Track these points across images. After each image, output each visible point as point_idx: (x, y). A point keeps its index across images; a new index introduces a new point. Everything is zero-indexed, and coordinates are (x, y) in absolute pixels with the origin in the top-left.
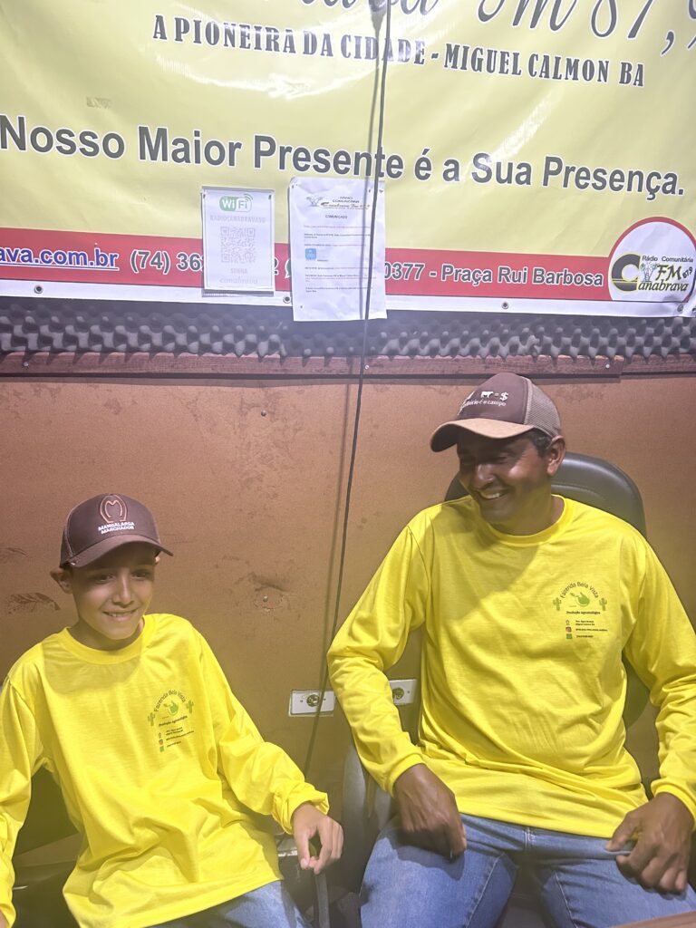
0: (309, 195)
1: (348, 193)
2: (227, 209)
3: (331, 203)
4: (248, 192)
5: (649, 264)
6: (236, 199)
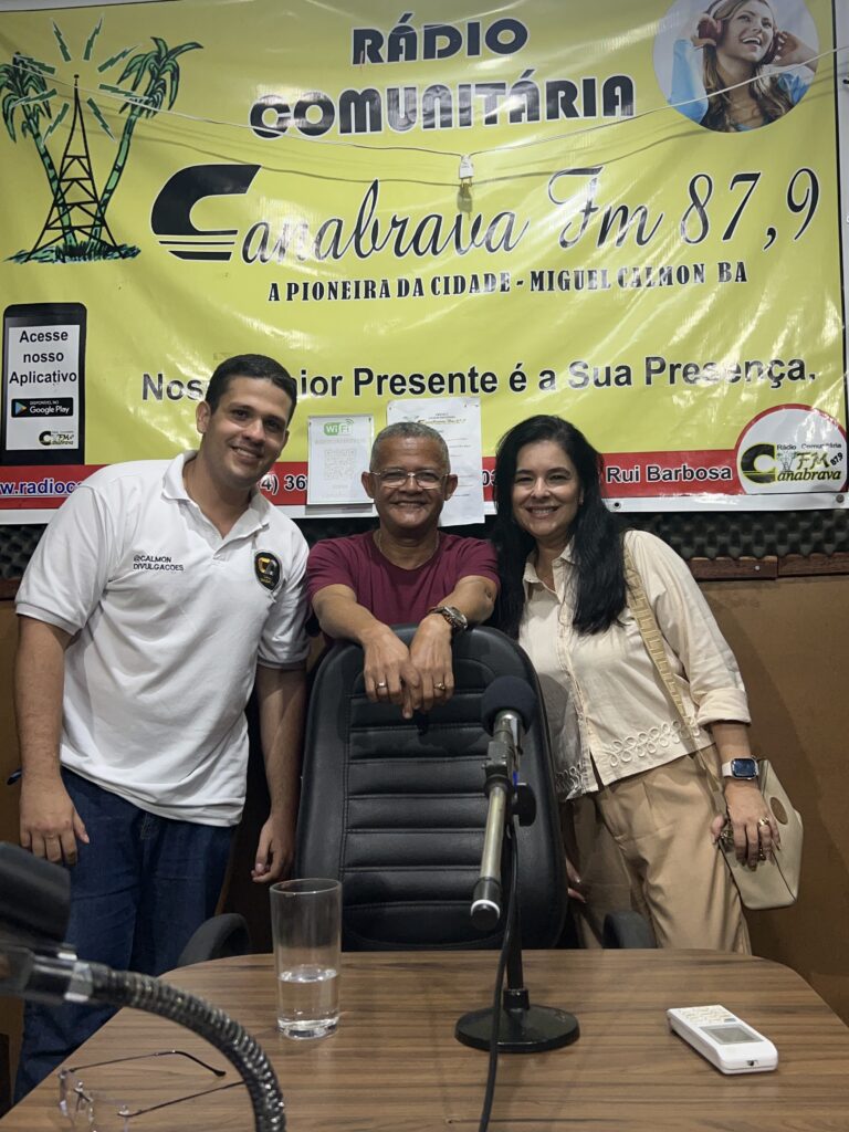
1: (443, 409)
2: (331, 434)
4: (349, 418)
5: (787, 454)
6: (338, 424)
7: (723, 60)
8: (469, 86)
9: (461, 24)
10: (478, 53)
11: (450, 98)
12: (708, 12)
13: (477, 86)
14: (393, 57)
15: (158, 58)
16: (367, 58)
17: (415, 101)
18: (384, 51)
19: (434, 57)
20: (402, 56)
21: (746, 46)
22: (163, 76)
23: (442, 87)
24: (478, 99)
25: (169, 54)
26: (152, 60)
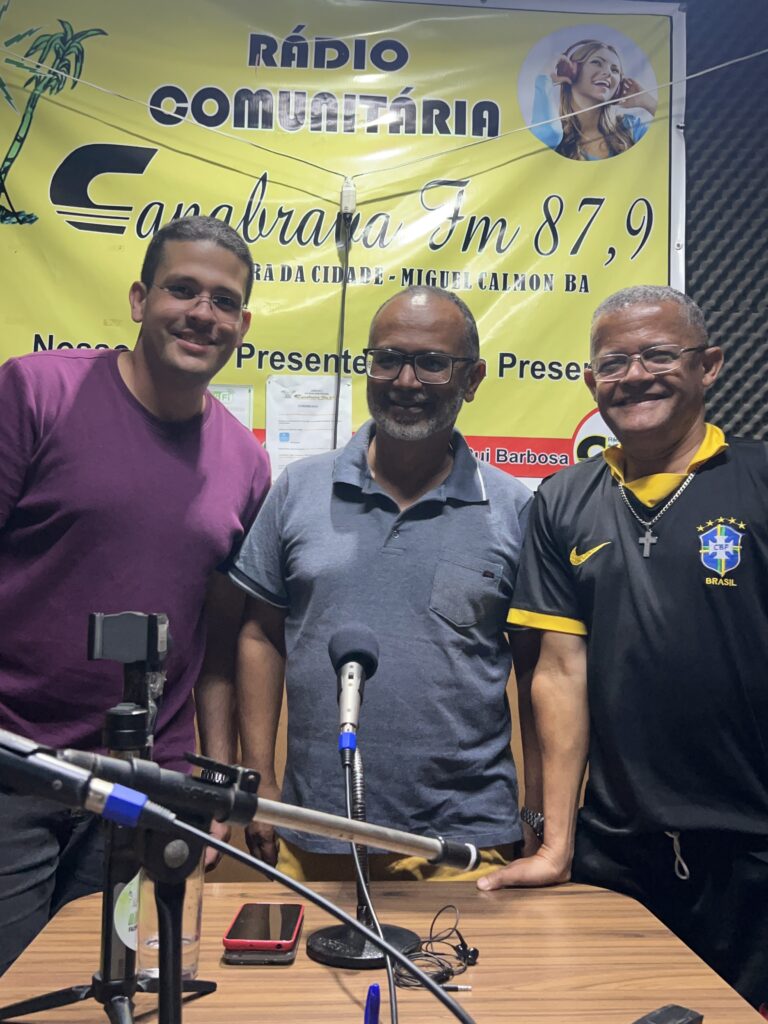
0: (283, 389)
1: (318, 386)
3: (303, 395)
4: (230, 388)
6: (220, 393)
7: (577, 98)
8: (353, 97)
9: (349, 39)
10: (363, 68)
11: (336, 105)
12: (566, 54)
13: (362, 97)
14: (286, 62)
15: (64, 40)
16: (262, 61)
17: (304, 105)
18: (277, 56)
19: (323, 66)
20: (294, 63)
21: (597, 87)
22: (68, 57)
23: (330, 95)
24: (361, 108)
25: (74, 38)
26: (58, 41)
